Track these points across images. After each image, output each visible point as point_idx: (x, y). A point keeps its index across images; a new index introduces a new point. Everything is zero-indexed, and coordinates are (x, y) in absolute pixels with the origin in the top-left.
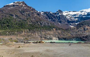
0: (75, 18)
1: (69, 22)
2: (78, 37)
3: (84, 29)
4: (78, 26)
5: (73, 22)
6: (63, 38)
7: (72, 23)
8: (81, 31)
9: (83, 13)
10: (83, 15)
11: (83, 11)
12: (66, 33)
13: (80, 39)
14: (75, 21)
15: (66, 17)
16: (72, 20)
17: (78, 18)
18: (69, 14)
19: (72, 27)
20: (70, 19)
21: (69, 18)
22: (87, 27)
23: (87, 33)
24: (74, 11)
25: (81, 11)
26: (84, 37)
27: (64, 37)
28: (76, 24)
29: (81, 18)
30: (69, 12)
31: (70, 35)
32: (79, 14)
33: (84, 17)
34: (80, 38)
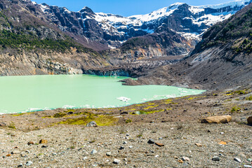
0: (120, 30)
1: (106, 37)
2: (124, 70)
3: (136, 54)
4: (125, 48)
5: (115, 38)
6: (93, 71)
7: (112, 40)
8: (129, 57)
9: (134, 23)
10: (134, 25)
11: (134, 18)
12: (100, 60)
13: (127, 73)
14: (118, 36)
15: (101, 26)
16: (113, 33)
17: (124, 30)
18: (108, 21)
19: (112, 48)
20: (109, 31)
21: (107, 28)
22: (140, 51)
23: (141, 62)
24: (118, 16)
25: (132, 17)
26: (134, 69)
27: (94, 68)
28: (121, 42)
29: (130, 31)
30: (109, 15)
31: (107, 64)
32: (127, 24)
33: (135, 30)
34: (129, 71)
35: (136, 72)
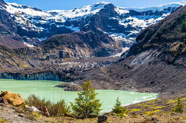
0: (39, 25)
2: (52, 72)
5: (32, 34)
6: (10, 74)
8: (54, 57)
9: (56, 18)
10: (56, 21)
11: (56, 13)
12: (17, 60)
14: (37, 32)
15: (14, 18)
16: (29, 28)
17: (44, 26)
18: (23, 13)
19: (29, 45)
20: (24, 26)
21: (22, 22)
22: (66, 50)
24: (36, 9)
25: (53, 11)
26: (66, 72)
27: (10, 70)
28: (40, 40)
29: (52, 27)
31: (27, 66)
32: (47, 19)
33: (58, 26)
34: (58, 74)
35: (68, 75)
